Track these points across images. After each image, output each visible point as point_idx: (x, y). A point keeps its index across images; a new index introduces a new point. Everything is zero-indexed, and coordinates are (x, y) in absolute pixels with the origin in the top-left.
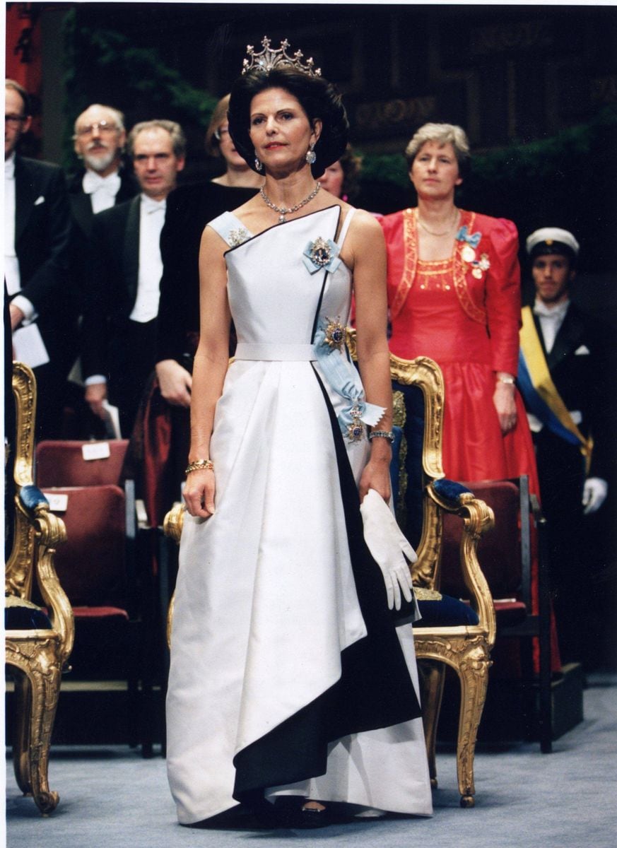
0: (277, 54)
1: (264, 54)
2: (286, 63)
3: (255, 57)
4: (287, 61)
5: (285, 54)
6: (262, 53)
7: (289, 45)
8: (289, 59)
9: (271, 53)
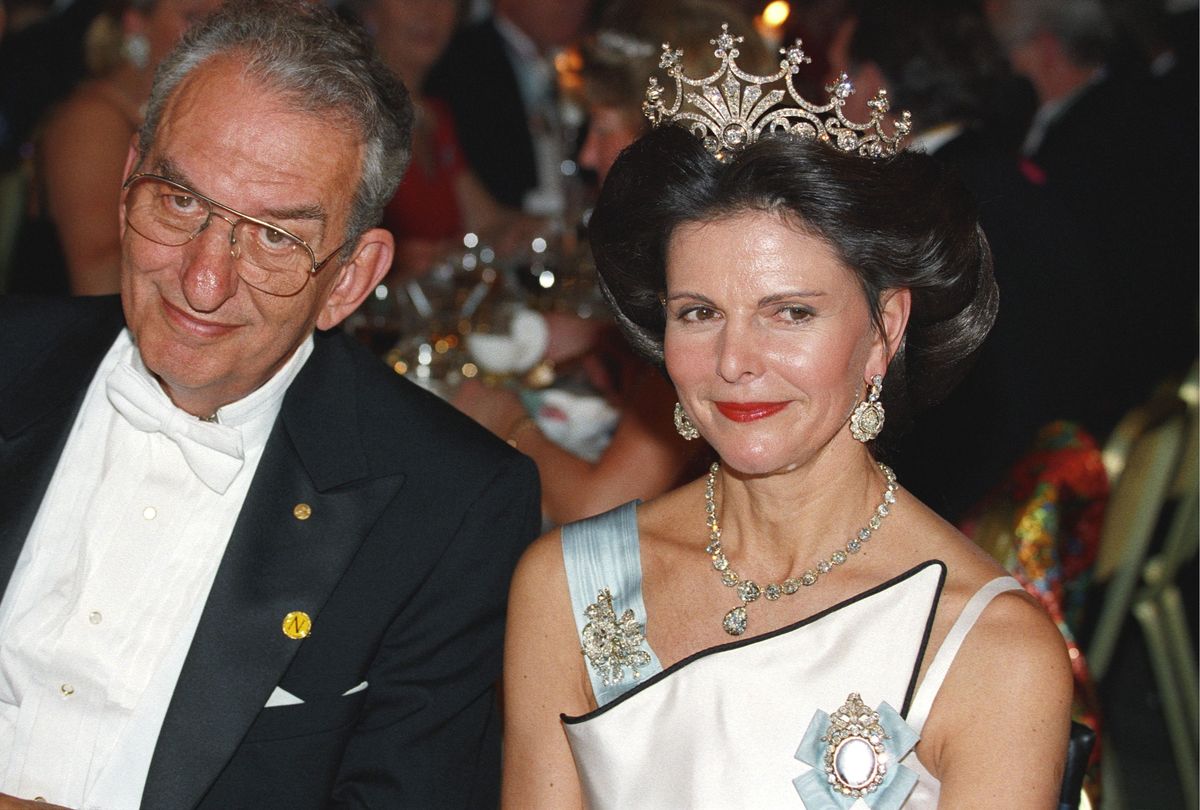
0: (766, 89)
1: (718, 84)
2: (793, 120)
3: (687, 88)
4: (800, 113)
5: (791, 89)
6: (713, 79)
7: (809, 61)
8: (807, 109)
9: (744, 84)
